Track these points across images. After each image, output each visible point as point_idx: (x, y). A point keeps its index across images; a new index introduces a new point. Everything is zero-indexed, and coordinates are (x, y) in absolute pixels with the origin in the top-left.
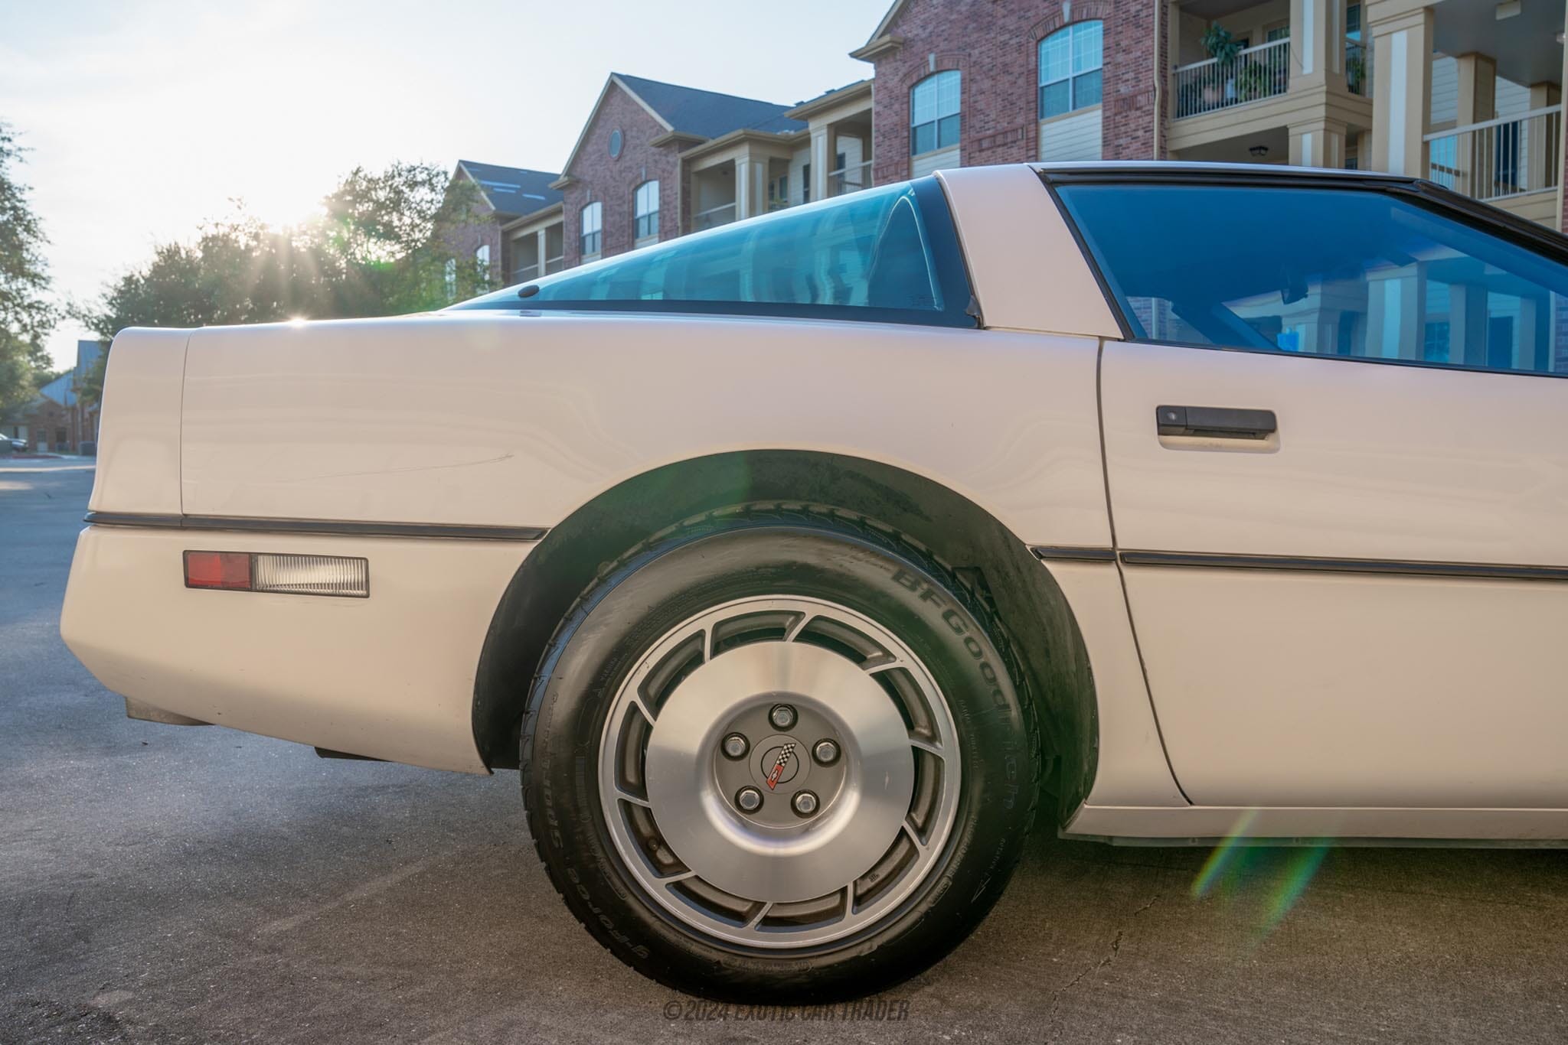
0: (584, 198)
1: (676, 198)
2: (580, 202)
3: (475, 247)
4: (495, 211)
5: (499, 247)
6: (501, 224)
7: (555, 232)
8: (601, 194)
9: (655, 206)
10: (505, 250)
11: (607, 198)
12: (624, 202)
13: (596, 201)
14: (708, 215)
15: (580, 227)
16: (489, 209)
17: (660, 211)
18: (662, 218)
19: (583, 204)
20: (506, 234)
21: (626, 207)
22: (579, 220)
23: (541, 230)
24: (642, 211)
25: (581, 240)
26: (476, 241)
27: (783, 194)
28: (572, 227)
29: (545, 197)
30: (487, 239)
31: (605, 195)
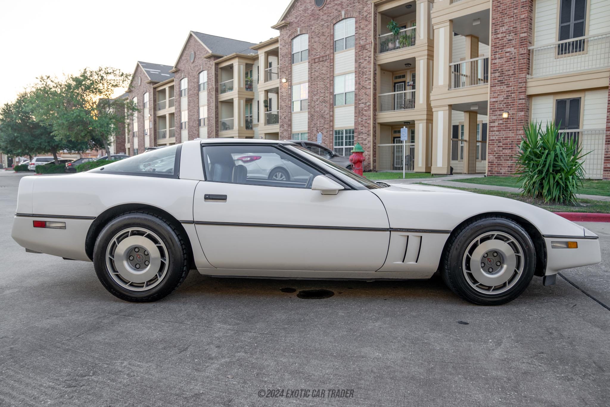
0: (182, 76)
3: (144, 93)
4: (150, 81)
5: (152, 93)
6: (153, 85)
7: (172, 88)
8: (187, 75)
9: (206, 80)
10: (154, 94)
11: (189, 77)
12: (195, 78)
13: (186, 77)
14: (225, 83)
15: (180, 88)
16: (148, 79)
17: (207, 82)
18: (208, 84)
19: (181, 78)
20: (155, 89)
21: (196, 80)
22: (180, 84)
23: (167, 87)
24: (201, 82)
25: (181, 92)
26: (144, 91)
27: (251, 76)
28: (178, 87)
29: (168, 75)
30: (148, 90)
31: (188, 75)
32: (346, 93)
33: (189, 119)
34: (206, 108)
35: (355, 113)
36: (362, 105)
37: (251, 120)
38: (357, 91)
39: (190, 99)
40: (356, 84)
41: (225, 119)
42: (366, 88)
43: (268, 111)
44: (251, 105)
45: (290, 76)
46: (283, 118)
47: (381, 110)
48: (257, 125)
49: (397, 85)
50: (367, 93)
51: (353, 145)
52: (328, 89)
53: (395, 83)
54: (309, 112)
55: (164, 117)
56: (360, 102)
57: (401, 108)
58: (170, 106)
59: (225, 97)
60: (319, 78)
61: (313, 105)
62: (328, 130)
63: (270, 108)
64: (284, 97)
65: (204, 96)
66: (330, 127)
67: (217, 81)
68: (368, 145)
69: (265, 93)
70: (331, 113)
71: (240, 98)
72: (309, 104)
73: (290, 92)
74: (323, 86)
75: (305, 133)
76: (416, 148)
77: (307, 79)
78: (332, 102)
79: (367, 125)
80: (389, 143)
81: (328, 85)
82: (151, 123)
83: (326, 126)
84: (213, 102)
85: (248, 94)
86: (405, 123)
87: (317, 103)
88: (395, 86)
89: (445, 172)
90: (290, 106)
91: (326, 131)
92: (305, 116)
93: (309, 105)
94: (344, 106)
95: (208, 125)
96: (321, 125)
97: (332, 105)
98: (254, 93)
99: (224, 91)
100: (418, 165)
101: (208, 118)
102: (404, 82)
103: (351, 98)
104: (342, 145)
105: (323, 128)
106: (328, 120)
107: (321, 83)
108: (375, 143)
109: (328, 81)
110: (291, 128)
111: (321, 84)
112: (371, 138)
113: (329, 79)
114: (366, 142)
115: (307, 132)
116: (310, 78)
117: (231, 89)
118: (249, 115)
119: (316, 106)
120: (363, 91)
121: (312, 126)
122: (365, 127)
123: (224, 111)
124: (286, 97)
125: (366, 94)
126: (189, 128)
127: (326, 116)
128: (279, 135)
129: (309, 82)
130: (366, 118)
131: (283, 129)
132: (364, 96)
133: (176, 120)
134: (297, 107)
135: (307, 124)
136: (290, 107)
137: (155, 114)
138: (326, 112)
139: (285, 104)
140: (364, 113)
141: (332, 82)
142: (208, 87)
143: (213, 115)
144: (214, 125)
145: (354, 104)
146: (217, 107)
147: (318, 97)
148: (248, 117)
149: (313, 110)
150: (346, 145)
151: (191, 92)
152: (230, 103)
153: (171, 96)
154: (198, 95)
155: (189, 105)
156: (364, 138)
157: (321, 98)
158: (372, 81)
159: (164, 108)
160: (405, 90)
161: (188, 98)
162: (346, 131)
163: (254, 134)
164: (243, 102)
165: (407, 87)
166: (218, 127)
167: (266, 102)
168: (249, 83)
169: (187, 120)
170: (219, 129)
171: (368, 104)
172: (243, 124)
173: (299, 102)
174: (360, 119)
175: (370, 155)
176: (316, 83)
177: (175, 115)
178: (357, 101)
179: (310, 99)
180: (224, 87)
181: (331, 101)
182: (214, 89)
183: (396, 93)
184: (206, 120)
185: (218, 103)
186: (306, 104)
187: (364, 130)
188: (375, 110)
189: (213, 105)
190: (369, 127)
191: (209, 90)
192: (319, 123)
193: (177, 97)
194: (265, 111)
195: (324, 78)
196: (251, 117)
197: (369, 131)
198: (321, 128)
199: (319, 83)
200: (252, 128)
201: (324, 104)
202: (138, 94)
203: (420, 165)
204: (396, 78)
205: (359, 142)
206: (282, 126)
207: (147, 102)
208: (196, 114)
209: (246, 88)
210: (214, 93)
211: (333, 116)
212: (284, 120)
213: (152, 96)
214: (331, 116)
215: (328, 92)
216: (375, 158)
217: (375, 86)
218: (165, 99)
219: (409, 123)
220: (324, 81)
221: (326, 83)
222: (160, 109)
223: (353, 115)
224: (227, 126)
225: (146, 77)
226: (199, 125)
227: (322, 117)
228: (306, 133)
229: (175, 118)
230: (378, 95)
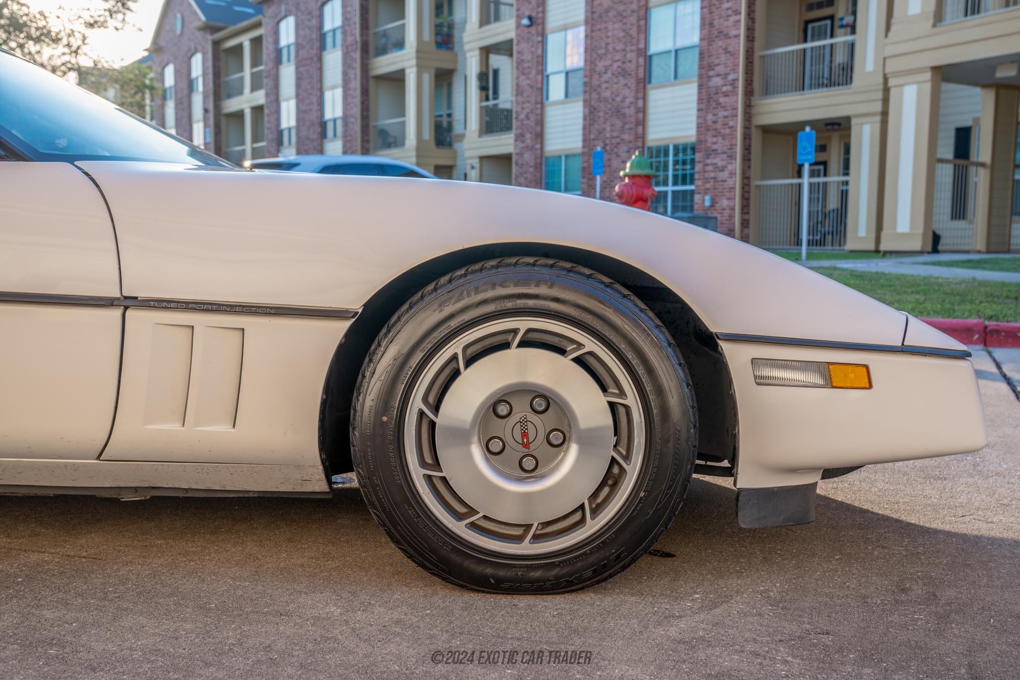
0: (280, 12)
1: (355, 16)
2: (276, 16)
3: (189, 54)
4: (205, 23)
5: (210, 56)
6: (212, 34)
7: (257, 42)
8: (293, 9)
9: (338, 22)
10: (216, 58)
11: (299, 14)
12: (313, 17)
13: (290, 15)
14: (385, 31)
15: (277, 41)
16: (200, 19)
17: (343, 27)
18: (344, 33)
19: (279, 18)
20: (216, 44)
21: (314, 22)
22: (276, 33)
23: (245, 40)
24: (328, 26)
25: (278, 52)
26: (190, 50)
27: (451, 13)
28: (271, 40)
29: (250, 11)
30: (200, 48)
31: (297, 10)
32: (676, 51)
33: (298, 120)
34: (339, 92)
35: (700, 100)
36: (717, 81)
37: (450, 126)
38: (705, 43)
39: (302, 69)
40: (703, 26)
41: (386, 122)
42: (727, 36)
43: (487, 99)
44: (450, 86)
45: (540, 9)
46: (522, 116)
47: (767, 92)
48: (461, 137)
49: (813, 28)
50: (730, 49)
51: (692, 182)
52: (634, 41)
53: (807, 23)
54: (585, 101)
55: (239, 116)
56: (711, 73)
57: (820, 85)
58: (254, 89)
59: (385, 64)
60: (610, 14)
61: (595, 82)
62: (631, 145)
63: (496, 92)
64: (526, 65)
65: (333, 61)
66: (637, 138)
67: (365, 26)
68: (730, 183)
69: (481, 55)
70: (640, 103)
71: (420, 68)
72: (587, 80)
73: (540, 51)
74: (622, 34)
75: (574, 155)
76: (851, 188)
77: (582, 17)
78: (641, 75)
79: (728, 131)
80: (787, 177)
81: (634, 32)
82: (208, 130)
83: (626, 137)
84: (355, 79)
85: (442, 59)
86: (827, 125)
87: (606, 77)
88: (805, 31)
89: (917, 245)
90: (539, 85)
91: (625, 148)
92: (576, 110)
93: (585, 84)
94: (673, 85)
95: (345, 136)
96: (615, 134)
97: (644, 82)
98: (456, 55)
99: (383, 51)
100: (856, 230)
101: (345, 118)
102: (832, 18)
103: (690, 63)
104: (665, 183)
105: (618, 140)
106: (633, 120)
107: (616, 26)
108: (748, 178)
109: (633, 19)
110: (542, 143)
111: (615, 29)
112: (737, 165)
113: (635, 15)
114: (725, 175)
115: (580, 151)
116: (589, 14)
117: (400, 45)
118: (444, 112)
119: (604, 86)
120: (720, 43)
121: (592, 136)
122: (724, 137)
123: (382, 98)
124: (530, 64)
125: (726, 51)
126: (298, 142)
127: (627, 111)
128: (514, 160)
129: (586, 22)
130: (725, 113)
131: (523, 145)
132: (723, 57)
133: (268, 122)
134: (556, 88)
135: (580, 132)
136: (541, 89)
137: (217, 107)
138: (628, 101)
139: (528, 82)
140: (722, 100)
141: (642, 22)
142: (344, 40)
143: (357, 111)
144: (359, 135)
145: (696, 79)
146: (365, 92)
147: (608, 62)
148: (441, 116)
149: (595, 96)
150: (675, 183)
151: (303, 53)
152: (397, 79)
153: (255, 62)
154: (320, 59)
155: (298, 86)
156: (720, 163)
157: (615, 65)
158: (743, 17)
159: (240, 92)
160: (832, 36)
161: (297, 68)
162: (676, 148)
163: (455, 158)
164: (427, 78)
165: (838, 31)
166: (368, 141)
167: (483, 77)
168: (445, 30)
169: (293, 123)
170: (371, 145)
171: (731, 77)
172: (428, 134)
173: (563, 76)
174: (710, 117)
175: (733, 209)
176: (603, 25)
177: (266, 111)
178: (704, 71)
179: (588, 67)
180: (383, 41)
181: (641, 70)
182: (359, 45)
183: (809, 45)
184: (339, 124)
185: (367, 80)
186: (577, 82)
187: (720, 145)
188: (749, 93)
189: (356, 84)
190: (733, 136)
191: (347, 47)
192: (608, 129)
193: (271, 65)
194: (481, 101)
195: (625, 14)
196: (449, 115)
197: (733, 146)
198: (614, 141)
199: (610, 26)
200: (450, 145)
201: (622, 81)
202: (176, 58)
203: (862, 233)
204: (810, 7)
205: (707, 175)
206: (519, 137)
207: (197, 78)
208: (315, 107)
209: (437, 43)
210: (357, 55)
211: (644, 110)
212: (525, 122)
213: (210, 63)
214: (638, 111)
215: (634, 48)
216: (746, 217)
217: (750, 30)
218: (241, 69)
219: (839, 124)
220: (625, 20)
221: (629, 26)
222: (229, 96)
223: (694, 105)
224: (391, 140)
225: (195, 13)
226: (323, 135)
227: (618, 112)
228: (579, 155)
229: (266, 119)
230: (758, 53)
